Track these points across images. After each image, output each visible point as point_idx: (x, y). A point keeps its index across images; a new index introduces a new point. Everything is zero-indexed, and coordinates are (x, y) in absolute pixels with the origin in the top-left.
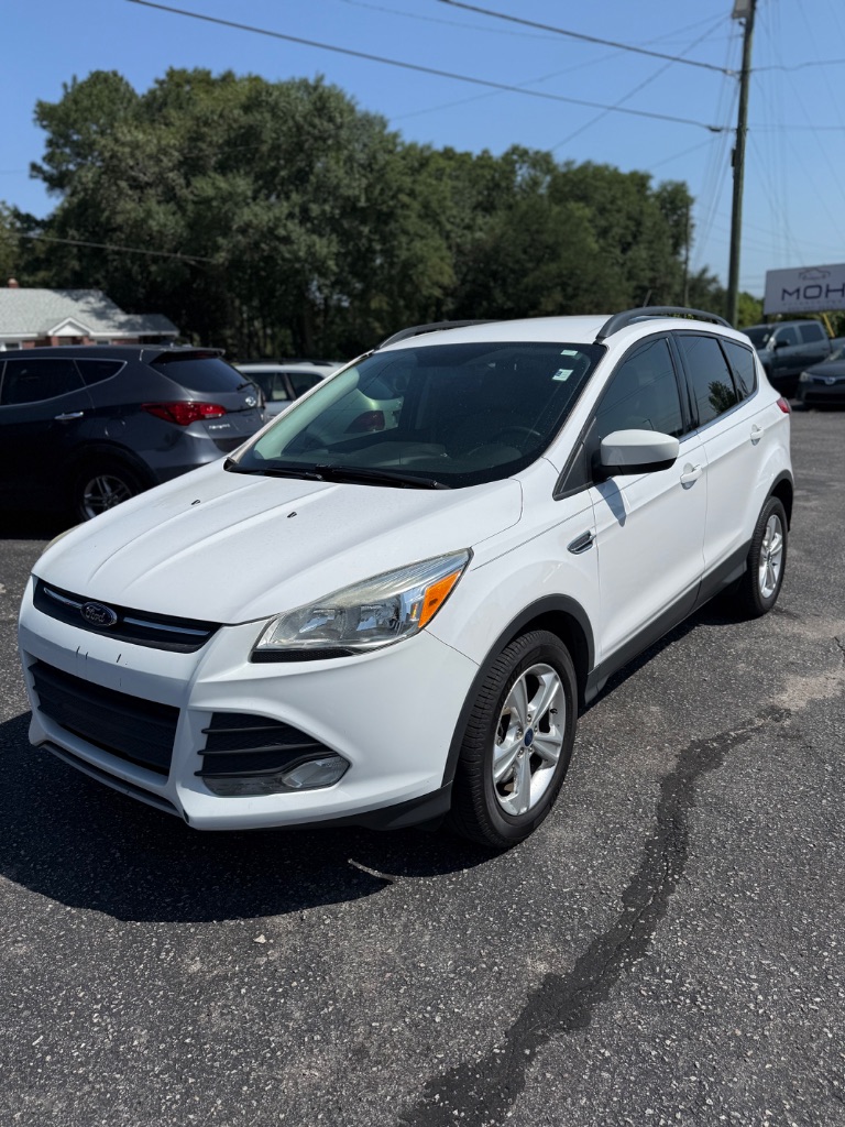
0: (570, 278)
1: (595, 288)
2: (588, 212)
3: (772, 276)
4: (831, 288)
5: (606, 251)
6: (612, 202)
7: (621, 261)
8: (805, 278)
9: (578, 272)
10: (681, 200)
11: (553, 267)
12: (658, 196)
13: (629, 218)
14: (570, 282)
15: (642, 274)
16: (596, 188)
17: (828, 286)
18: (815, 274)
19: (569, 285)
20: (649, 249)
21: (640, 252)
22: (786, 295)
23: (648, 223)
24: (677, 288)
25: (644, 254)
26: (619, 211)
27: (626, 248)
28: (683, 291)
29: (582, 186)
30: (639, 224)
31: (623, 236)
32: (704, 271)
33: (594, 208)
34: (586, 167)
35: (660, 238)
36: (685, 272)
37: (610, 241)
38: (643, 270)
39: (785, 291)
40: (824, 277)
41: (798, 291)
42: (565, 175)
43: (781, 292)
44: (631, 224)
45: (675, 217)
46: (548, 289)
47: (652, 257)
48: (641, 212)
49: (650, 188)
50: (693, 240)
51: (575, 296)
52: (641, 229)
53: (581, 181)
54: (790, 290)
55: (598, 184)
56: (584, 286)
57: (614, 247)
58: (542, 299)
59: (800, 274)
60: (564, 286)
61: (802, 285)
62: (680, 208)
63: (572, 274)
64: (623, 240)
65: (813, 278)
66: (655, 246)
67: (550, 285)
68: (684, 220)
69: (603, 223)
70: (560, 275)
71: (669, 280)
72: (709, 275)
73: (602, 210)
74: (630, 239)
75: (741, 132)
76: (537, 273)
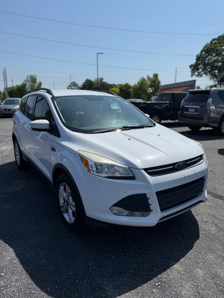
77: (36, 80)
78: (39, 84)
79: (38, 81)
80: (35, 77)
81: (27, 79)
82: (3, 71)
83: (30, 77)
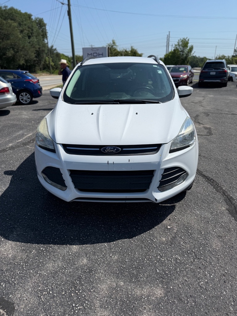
0: (15, 46)
1: (24, 50)
2: (15, 24)
3: (84, 49)
4: (100, 53)
5: (23, 38)
6: (22, 22)
7: (29, 42)
8: (93, 51)
9: (17, 44)
10: (43, 24)
11: (9, 42)
12: (35, 21)
13: (29, 28)
14: (15, 47)
15: (36, 46)
16: (16, 16)
17: (99, 53)
18: (95, 50)
19: (15, 48)
20: (37, 38)
21: (34, 39)
22: (89, 55)
23: (35, 30)
24: (46, 51)
25: (36, 40)
26: (25, 25)
27: (29, 37)
28: (48, 52)
29: (11, 15)
30: (32, 30)
31: (28, 34)
32: (52, 47)
33: (17, 23)
34: (12, 9)
35: (39, 35)
36: (48, 47)
37: (24, 35)
38: (36, 45)
39: (88, 54)
40: (97, 50)
41: (91, 54)
42: (5, 10)
43: (87, 54)
44: (30, 30)
45: (41, 29)
46: (8, 49)
47: (38, 41)
48: (32, 26)
49: (32, 19)
50: (48, 37)
51: (18, 52)
52: (33, 32)
53: (11, 14)
54: (90, 53)
55: (17, 15)
56: (20, 49)
57: (26, 37)
58: (7, 52)
59: (91, 49)
60: (13, 49)
61: (93, 52)
62: (43, 26)
63: (15, 45)
64: (28, 35)
65: (95, 51)
66: (38, 37)
67: (8, 47)
68: (44, 30)
69: (21, 28)
70: (11, 45)
71: (44, 49)
72: (54, 48)
73: (20, 24)
74: (30, 35)
75: (69, 5)
76: (3, 43)
77: (187, 43)
78: (190, 48)
79: (189, 45)
80: (187, 40)
81: (178, 43)
82: (168, 35)
83: (182, 41)
